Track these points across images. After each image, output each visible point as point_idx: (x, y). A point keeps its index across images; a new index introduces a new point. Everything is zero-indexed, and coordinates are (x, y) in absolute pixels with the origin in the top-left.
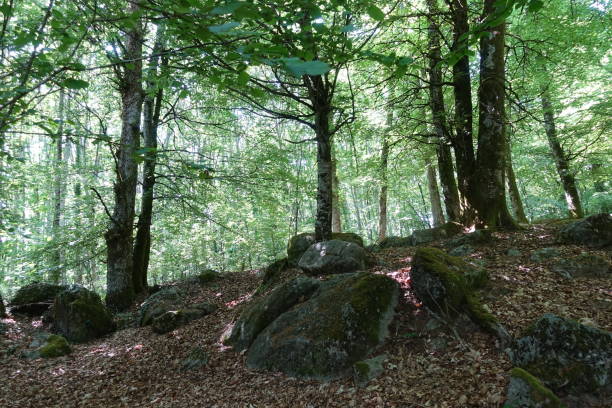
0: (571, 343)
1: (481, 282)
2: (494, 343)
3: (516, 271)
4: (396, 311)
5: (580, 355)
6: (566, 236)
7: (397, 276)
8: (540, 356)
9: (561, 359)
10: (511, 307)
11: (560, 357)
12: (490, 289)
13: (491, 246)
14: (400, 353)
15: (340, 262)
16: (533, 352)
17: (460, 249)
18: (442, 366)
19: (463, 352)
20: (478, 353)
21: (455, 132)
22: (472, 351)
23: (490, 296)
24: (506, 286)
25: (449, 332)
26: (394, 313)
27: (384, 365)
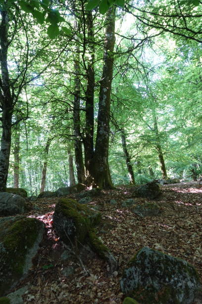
0: (161, 271)
1: (97, 221)
2: (106, 267)
3: (115, 213)
4: (40, 246)
5: (167, 280)
6: (137, 192)
7: (44, 219)
8: (141, 283)
9: (156, 285)
10: (115, 238)
11: (154, 283)
12: (102, 226)
13: (101, 198)
14: (39, 284)
15: (6, 208)
16: (136, 280)
17: (84, 199)
18: (70, 292)
19: (86, 277)
20: (96, 277)
21: (85, 136)
22: (92, 275)
23: (103, 230)
24: (111, 223)
25: (76, 260)
26: (38, 248)
27: (24, 296)
